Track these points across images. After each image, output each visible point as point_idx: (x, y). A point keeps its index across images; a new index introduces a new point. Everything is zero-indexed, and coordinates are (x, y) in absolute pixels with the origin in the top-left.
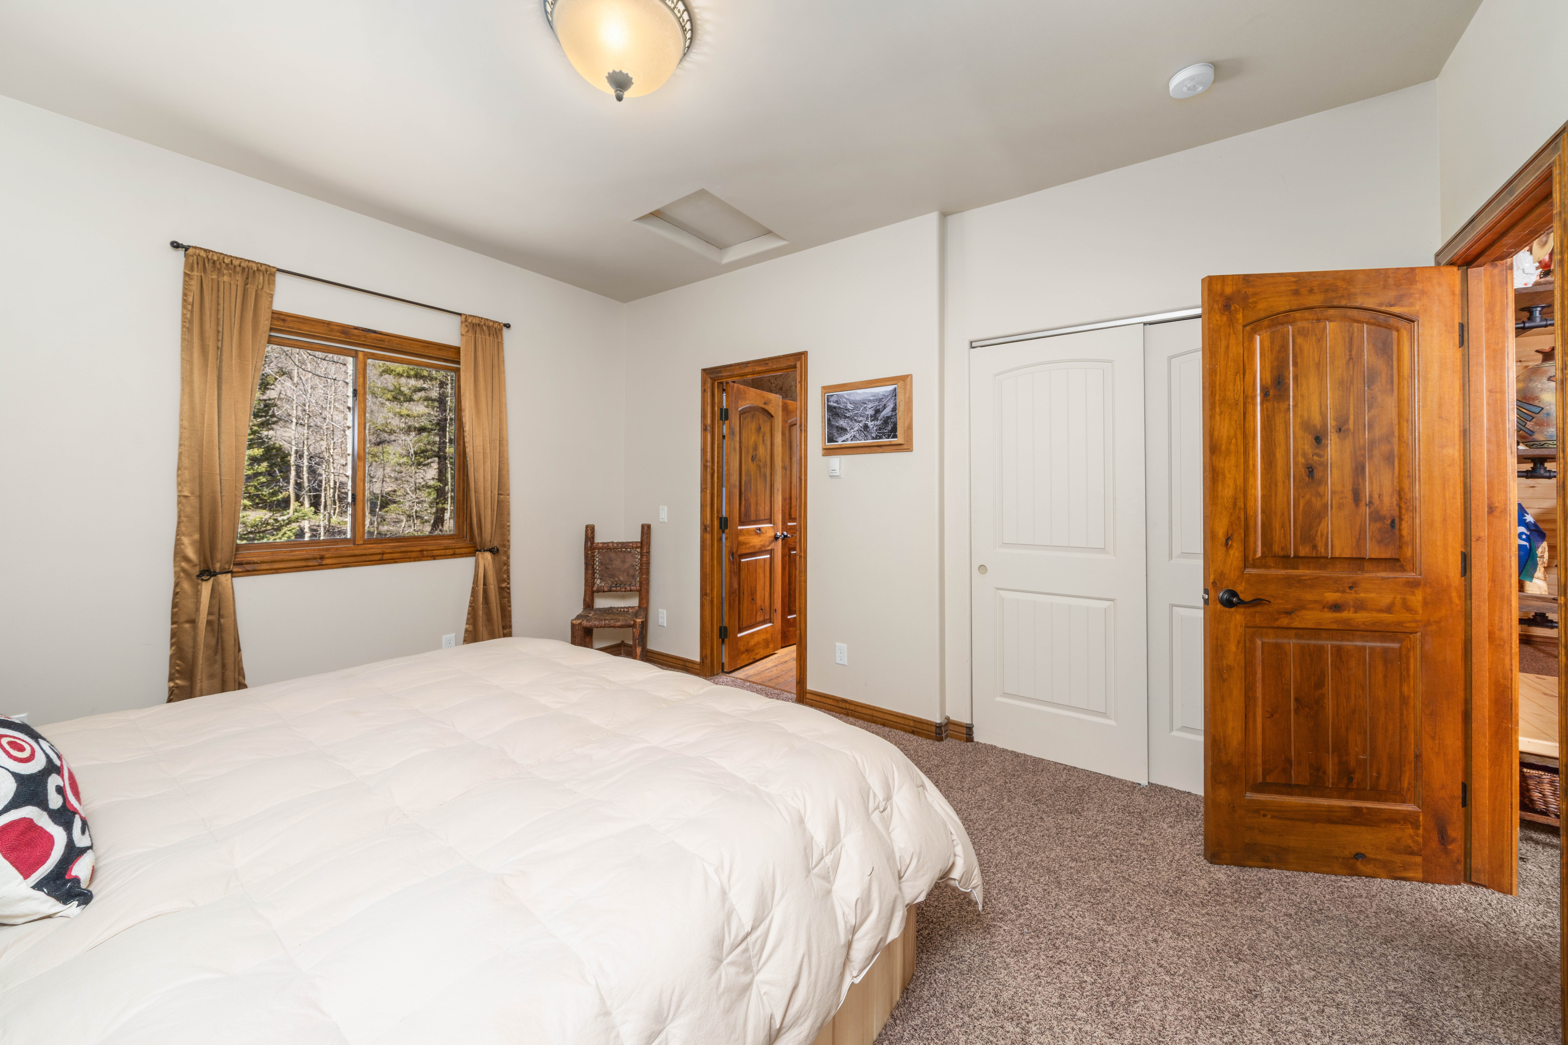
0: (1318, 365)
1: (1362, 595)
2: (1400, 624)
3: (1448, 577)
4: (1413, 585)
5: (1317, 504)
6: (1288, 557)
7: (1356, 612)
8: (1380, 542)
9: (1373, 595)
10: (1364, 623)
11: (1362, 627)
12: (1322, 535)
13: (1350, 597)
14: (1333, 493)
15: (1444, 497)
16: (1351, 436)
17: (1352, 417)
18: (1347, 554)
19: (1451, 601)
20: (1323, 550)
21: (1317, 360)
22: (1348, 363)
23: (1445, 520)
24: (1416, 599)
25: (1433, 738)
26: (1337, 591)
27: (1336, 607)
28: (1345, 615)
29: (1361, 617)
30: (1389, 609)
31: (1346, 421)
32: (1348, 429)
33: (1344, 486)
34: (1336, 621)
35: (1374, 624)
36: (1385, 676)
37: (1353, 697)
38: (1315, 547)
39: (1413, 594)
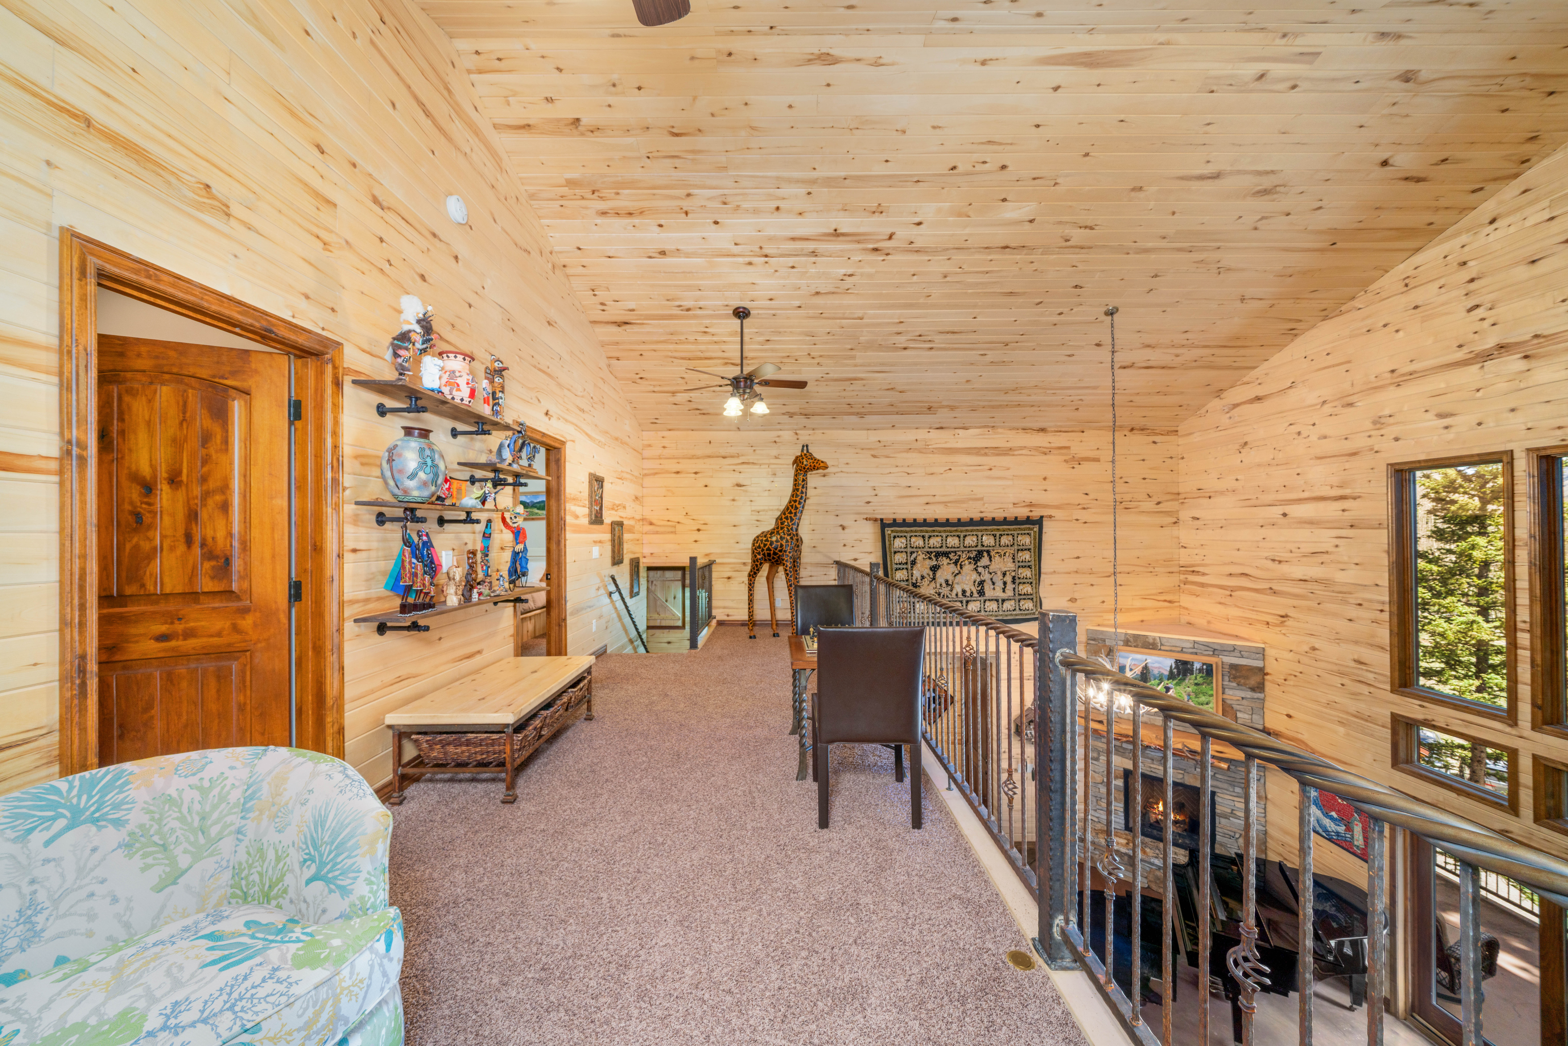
0: (149, 423)
1: (192, 624)
2: (230, 645)
3: (276, 602)
4: (245, 611)
5: (146, 546)
6: (112, 596)
7: (185, 639)
8: (212, 578)
9: (203, 623)
10: (194, 648)
11: (192, 652)
12: (151, 575)
13: (179, 627)
14: (163, 537)
15: (273, 538)
16: (184, 488)
17: (185, 471)
18: (179, 589)
19: (279, 621)
20: (152, 588)
21: (147, 418)
22: (181, 424)
23: (273, 557)
24: (247, 622)
25: (263, 734)
26: (166, 623)
27: (162, 638)
28: (173, 643)
29: (192, 644)
30: (219, 634)
31: (180, 473)
32: (182, 481)
33: (175, 530)
34: (165, 650)
35: (203, 648)
36: (218, 691)
37: (184, 714)
38: (143, 586)
39: (244, 619)
